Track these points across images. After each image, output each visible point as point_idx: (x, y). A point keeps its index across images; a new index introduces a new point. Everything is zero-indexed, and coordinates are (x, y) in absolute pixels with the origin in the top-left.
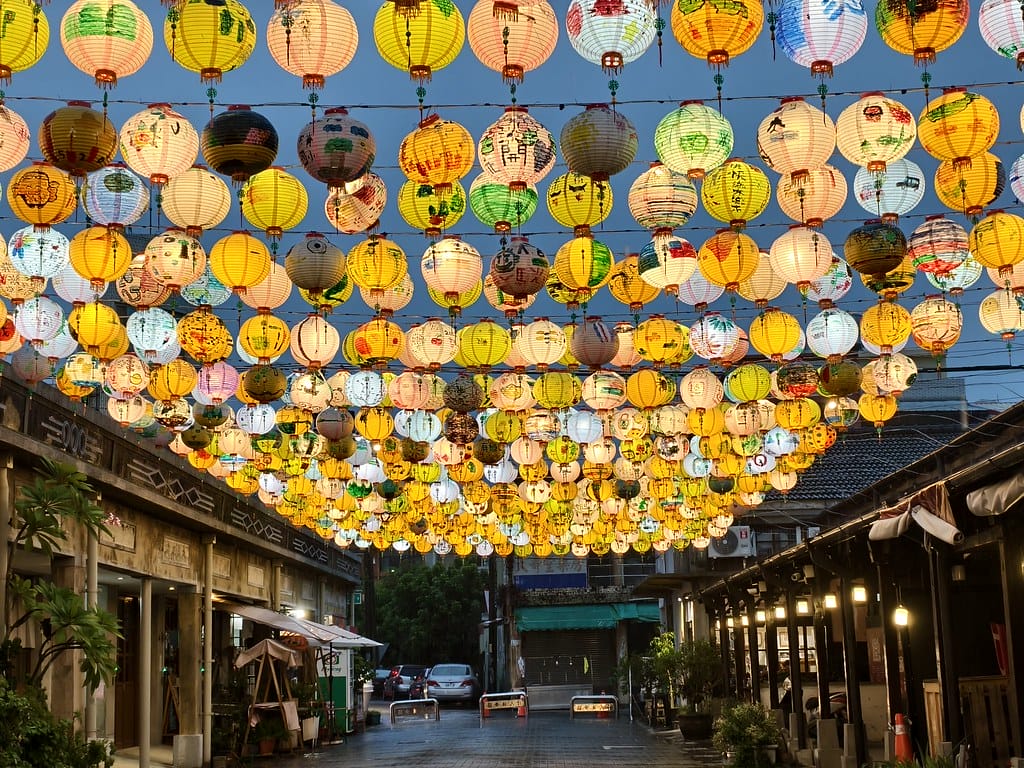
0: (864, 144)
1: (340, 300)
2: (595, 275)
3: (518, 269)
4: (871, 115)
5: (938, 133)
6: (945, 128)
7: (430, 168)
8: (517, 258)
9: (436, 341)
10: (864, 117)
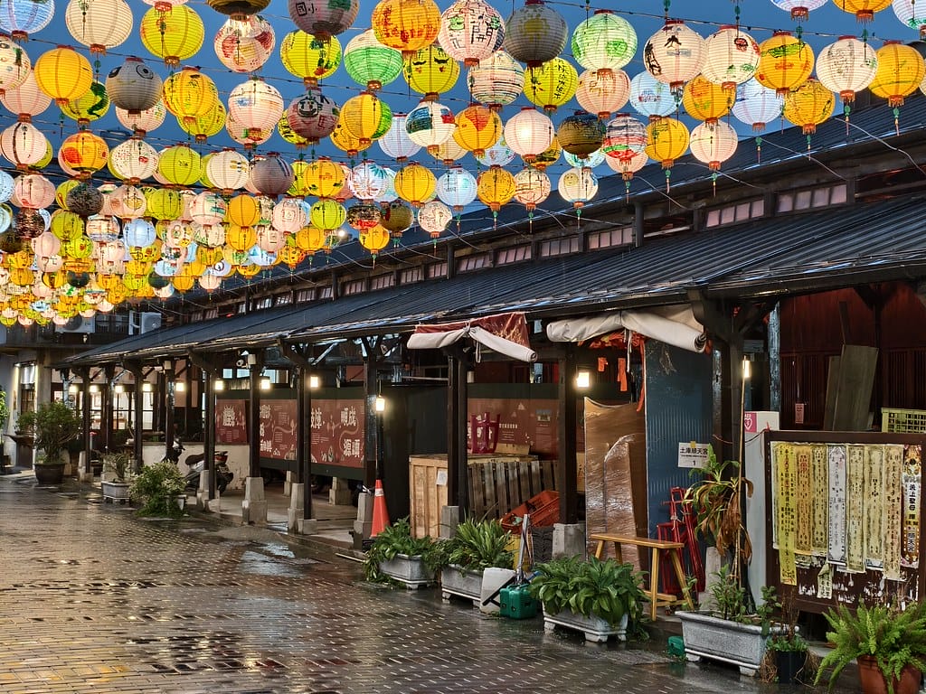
0: (730, 68)
1: (98, 116)
2: (381, 129)
3: (321, 116)
4: (740, 45)
5: (777, 67)
6: (784, 63)
7: (412, 36)
8: (320, 106)
9: (143, 159)
10: (735, 46)
